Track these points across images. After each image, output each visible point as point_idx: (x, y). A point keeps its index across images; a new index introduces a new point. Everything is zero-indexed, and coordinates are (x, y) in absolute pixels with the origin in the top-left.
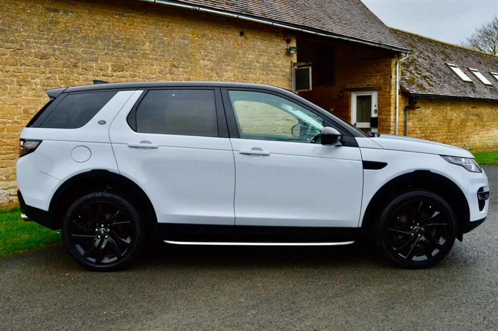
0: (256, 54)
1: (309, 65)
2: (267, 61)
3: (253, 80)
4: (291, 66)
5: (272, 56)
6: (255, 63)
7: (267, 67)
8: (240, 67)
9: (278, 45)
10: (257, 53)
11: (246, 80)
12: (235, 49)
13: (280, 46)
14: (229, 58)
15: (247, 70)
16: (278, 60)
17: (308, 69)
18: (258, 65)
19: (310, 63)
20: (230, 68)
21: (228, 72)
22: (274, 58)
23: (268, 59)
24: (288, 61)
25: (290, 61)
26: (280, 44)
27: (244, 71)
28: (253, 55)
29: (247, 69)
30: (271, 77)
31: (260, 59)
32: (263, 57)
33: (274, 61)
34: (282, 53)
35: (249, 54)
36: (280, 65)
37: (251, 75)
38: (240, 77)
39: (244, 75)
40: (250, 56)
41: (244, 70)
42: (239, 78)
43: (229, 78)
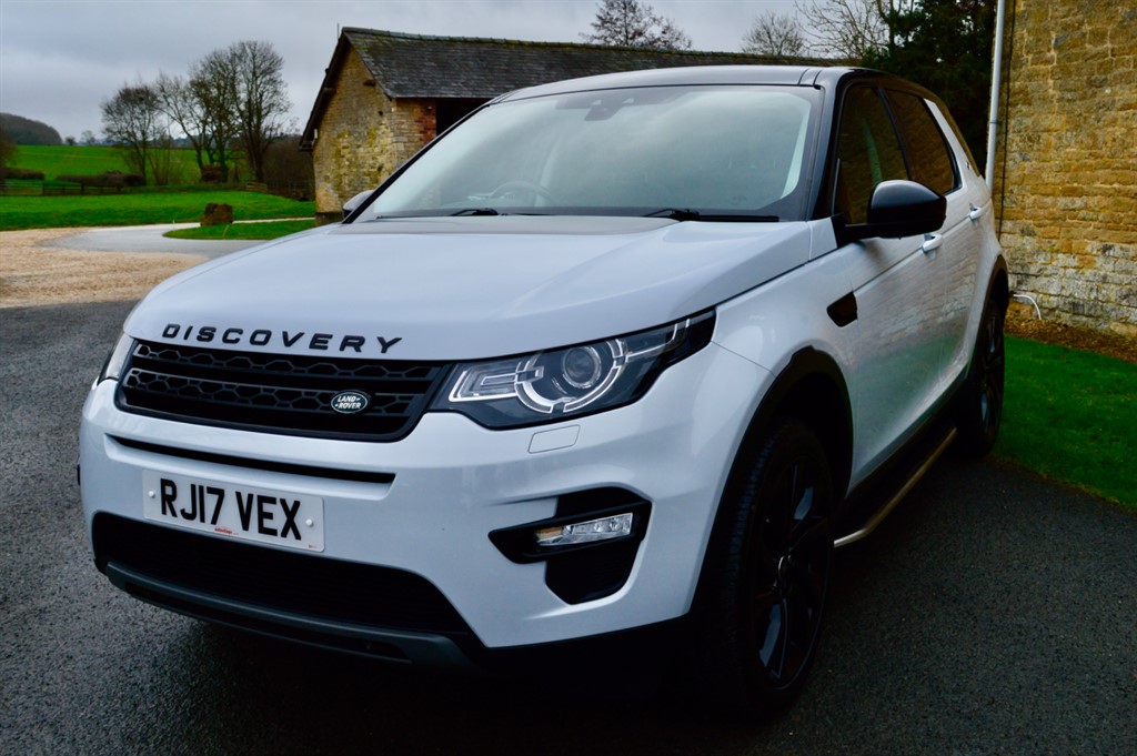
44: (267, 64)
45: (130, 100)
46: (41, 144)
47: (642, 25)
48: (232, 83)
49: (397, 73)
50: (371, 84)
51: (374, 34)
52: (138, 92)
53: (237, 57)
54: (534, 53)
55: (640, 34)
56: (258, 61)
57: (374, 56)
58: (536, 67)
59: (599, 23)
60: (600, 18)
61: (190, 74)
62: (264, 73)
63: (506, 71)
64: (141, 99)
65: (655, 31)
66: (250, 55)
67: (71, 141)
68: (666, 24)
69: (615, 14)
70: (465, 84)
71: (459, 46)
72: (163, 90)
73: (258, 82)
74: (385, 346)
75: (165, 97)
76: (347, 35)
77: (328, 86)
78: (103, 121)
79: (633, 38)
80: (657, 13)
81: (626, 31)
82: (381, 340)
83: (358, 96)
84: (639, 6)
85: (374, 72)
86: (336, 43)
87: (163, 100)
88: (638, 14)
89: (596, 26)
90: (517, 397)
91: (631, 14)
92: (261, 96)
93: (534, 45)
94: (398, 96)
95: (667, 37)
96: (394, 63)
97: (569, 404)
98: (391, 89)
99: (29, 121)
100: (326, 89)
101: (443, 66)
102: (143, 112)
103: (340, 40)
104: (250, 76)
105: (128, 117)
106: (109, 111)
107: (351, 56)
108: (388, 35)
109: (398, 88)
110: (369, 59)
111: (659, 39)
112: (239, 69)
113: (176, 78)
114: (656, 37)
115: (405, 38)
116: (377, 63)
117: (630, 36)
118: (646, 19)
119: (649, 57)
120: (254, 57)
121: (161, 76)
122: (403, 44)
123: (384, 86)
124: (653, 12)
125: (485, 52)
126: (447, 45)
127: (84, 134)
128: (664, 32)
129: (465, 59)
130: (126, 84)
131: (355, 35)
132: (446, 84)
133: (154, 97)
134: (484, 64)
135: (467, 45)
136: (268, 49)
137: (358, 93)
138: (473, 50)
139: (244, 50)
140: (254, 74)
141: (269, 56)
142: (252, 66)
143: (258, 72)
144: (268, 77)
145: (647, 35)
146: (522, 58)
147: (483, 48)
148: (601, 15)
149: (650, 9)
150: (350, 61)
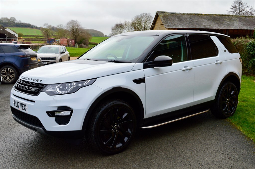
44: (149, 18)
45: (118, 27)
46: (100, 36)
47: (244, 8)
48: (140, 23)
49: (168, 22)
50: (162, 25)
51: (164, 13)
52: (120, 25)
53: (142, 17)
54: (205, 17)
55: (244, 10)
56: (147, 17)
57: (163, 18)
58: (205, 20)
59: (232, 7)
60: (233, 6)
61: (131, 21)
62: (148, 20)
63: (197, 21)
64: (120, 27)
65: (248, 9)
66: (145, 16)
67: (106, 36)
68: (251, 8)
69: (237, 5)
70: (185, 25)
71: (186, 15)
72: (125, 24)
73: (147, 23)
74: (41, 81)
75: (126, 26)
76: (158, 13)
77: (153, 25)
78: (111, 31)
79: (241, 11)
80: (248, 5)
81: (240, 10)
82: (40, 80)
83: (159, 27)
84: (243, 3)
85: (163, 22)
86: (155, 15)
87: (125, 27)
88: (243, 5)
89: (231, 8)
90: (55, 91)
91: (241, 5)
92: (147, 26)
93: (205, 15)
94: (168, 28)
95: (251, 11)
96: (168, 19)
97: (63, 92)
98: (167, 26)
99: (98, 31)
100: (153, 26)
101: (181, 20)
102: (120, 30)
103: (156, 14)
104: (145, 21)
105: (117, 31)
106: (113, 29)
107: (159, 18)
108: (168, 13)
109: (168, 26)
110: (162, 19)
111: (248, 12)
112: (142, 19)
113: (129, 22)
114: (248, 11)
115: (172, 13)
116: (164, 20)
117: (240, 11)
118: (245, 6)
119: (237, 17)
120: (146, 17)
121: (125, 21)
122: (171, 15)
123: (165, 25)
124: (247, 4)
125: (192, 17)
126: (182, 15)
127: (109, 34)
128: (250, 10)
129: (186, 18)
130: (117, 23)
131: (160, 13)
132: (180, 25)
133: (123, 26)
134: (191, 20)
135: (188, 15)
136: (149, 15)
137: (160, 27)
138: (189, 16)
139: (144, 15)
140: (146, 21)
141: (150, 16)
142: (145, 19)
143: (147, 20)
144: (149, 21)
145: (245, 10)
146: (202, 18)
147: (192, 16)
148: (233, 5)
149: (246, 4)
150: (158, 19)
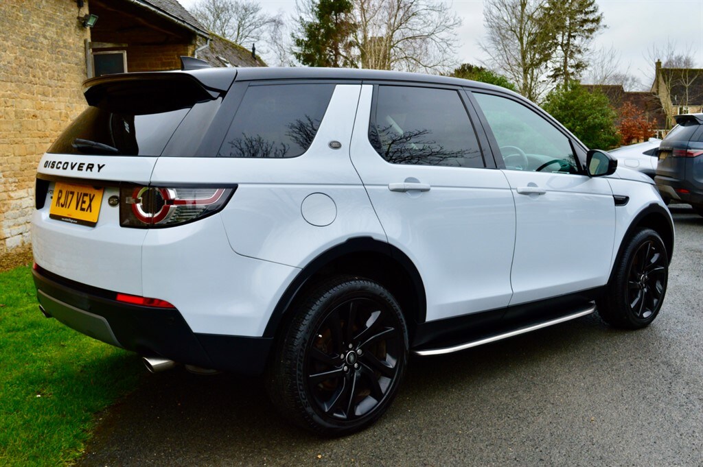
0: (41, 22)
1: (123, 49)
2: (55, 36)
3: (41, 69)
4: (85, 48)
5: (61, 28)
6: (42, 39)
7: (57, 47)
8: (23, 43)
9: (68, 9)
10: (42, 20)
11: (32, 68)
12: (14, 10)
13: (70, 11)
14: (7, 24)
15: (32, 50)
16: (69, 36)
17: (122, 55)
18: (45, 42)
19: (124, 45)
20: (9, 43)
21: (8, 52)
22: (64, 31)
23: (57, 33)
24: (80, 39)
25: (83, 39)
26: (70, 7)
27: (28, 52)
28: (37, 23)
29: (31, 48)
30: (62, 65)
31: (48, 30)
32: (50, 28)
33: (65, 38)
34: (73, 23)
35: (33, 20)
36: (72, 46)
37: (37, 60)
38: (23, 62)
39: (29, 59)
40: (35, 25)
41: (28, 50)
42: (22, 65)
43: (9, 63)
